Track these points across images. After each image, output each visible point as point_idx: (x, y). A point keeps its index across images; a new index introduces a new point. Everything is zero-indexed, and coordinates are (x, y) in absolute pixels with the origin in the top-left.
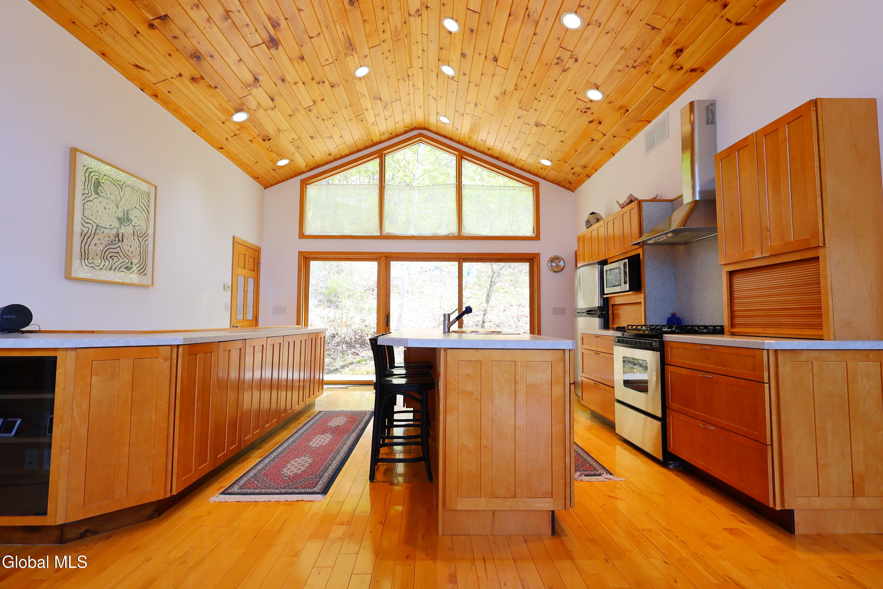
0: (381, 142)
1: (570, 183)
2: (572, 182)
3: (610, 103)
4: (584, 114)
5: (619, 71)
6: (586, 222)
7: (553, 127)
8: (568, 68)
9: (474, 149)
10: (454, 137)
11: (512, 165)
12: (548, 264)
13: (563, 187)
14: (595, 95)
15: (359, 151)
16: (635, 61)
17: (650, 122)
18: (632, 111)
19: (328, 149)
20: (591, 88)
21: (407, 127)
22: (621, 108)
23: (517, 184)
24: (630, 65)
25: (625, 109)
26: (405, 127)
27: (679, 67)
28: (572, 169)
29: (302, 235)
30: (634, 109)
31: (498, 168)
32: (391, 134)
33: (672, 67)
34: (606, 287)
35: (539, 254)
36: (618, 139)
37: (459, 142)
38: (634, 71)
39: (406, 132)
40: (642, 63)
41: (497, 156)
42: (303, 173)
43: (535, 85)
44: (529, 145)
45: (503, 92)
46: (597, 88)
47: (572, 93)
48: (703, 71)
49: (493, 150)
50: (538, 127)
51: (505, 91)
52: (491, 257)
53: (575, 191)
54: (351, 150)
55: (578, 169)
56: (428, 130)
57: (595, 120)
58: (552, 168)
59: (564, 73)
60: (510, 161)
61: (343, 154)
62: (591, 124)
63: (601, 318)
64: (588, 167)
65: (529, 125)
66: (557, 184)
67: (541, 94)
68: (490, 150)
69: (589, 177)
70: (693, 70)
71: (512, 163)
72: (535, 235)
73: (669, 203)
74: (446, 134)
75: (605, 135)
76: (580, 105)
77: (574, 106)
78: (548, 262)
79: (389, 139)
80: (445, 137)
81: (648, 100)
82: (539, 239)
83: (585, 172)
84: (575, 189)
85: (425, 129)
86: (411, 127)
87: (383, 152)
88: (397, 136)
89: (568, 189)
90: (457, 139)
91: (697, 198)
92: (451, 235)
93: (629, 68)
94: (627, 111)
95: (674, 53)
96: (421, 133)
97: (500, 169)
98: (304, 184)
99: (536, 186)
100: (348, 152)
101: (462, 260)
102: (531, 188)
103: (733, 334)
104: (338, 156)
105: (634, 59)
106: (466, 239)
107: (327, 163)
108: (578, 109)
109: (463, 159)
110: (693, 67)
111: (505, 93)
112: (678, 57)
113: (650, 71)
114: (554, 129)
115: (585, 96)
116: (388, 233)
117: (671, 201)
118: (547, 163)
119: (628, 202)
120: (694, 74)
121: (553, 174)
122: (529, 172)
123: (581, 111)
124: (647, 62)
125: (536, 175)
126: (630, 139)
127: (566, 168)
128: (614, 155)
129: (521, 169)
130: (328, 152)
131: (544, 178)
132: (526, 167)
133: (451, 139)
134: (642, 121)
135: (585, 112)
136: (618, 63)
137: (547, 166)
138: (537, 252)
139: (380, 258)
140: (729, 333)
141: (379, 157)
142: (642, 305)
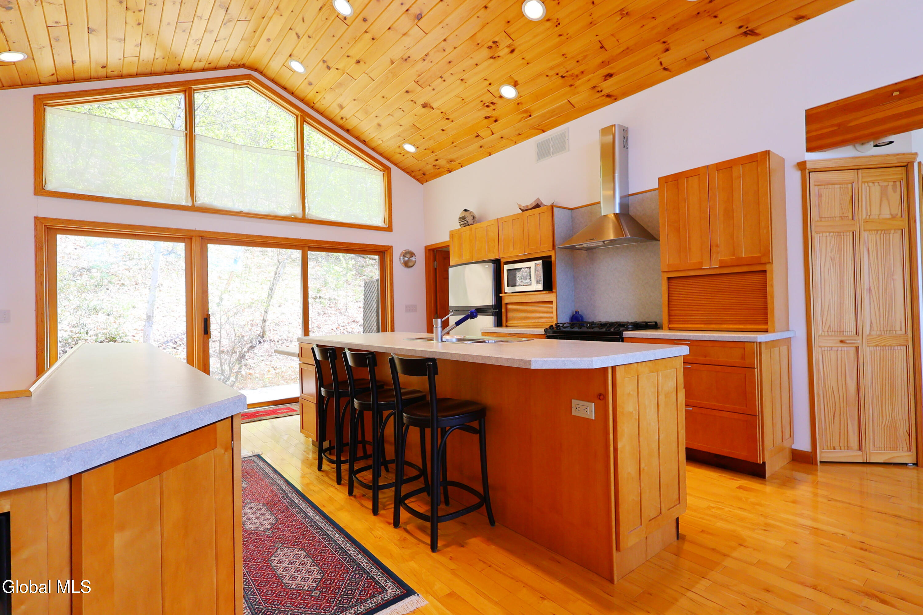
0: (190, 71)
1: (424, 174)
2: (427, 173)
3: (518, 104)
4: (486, 108)
5: (547, 76)
6: (460, 218)
7: (442, 113)
8: (499, 57)
9: (322, 114)
10: (297, 93)
11: (364, 142)
12: (400, 258)
13: (414, 177)
14: (509, 92)
15: (151, 74)
16: (567, 72)
17: (544, 132)
18: (535, 117)
19: (107, 58)
20: (509, 84)
21: (234, 61)
22: (526, 111)
23: (367, 166)
24: (560, 75)
25: (529, 114)
26: (231, 60)
27: (600, 90)
28: (437, 160)
29: (40, 190)
30: (538, 116)
31: (348, 143)
32: (210, 64)
33: (594, 87)
34: (508, 286)
35: (392, 247)
36: (504, 141)
37: (302, 100)
38: (561, 81)
39: (229, 67)
40: (572, 75)
41: (350, 128)
42: (40, 84)
43: (450, 62)
44: (401, 125)
45: (405, 58)
46: (515, 84)
47: (488, 82)
48: (616, 99)
49: (347, 121)
50: (424, 109)
51: (409, 57)
52: (340, 247)
53: (425, 184)
54: (141, 70)
55: (442, 162)
56: (261, 73)
57: (492, 117)
58: (413, 155)
59: (492, 60)
60: (363, 137)
61: (125, 72)
62: (486, 120)
63: (495, 316)
64: (455, 161)
65: (415, 103)
66: (408, 173)
67: (451, 74)
68: (344, 119)
69: (451, 172)
70: (608, 96)
71: (364, 141)
72: (387, 226)
73: (570, 211)
74: (288, 86)
75: (493, 134)
76: (488, 98)
77: (479, 97)
78: (401, 256)
79: (203, 70)
80: (285, 88)
81: (555, 111)
82: (392, 231)
83: (448, 166)
84: (427, 181)
85: (256, 70)
86: (239, 63)
87: (193, 87)
88: (216, 69)
89: (418, 180)
90: (302, 95)
91: (617, 211)
92: (293, 216)
93: (558, 76)
94: (530, 116)
95: (603, 76)
96: (250, 75)
97: (350, 145)
98: (42, 102)
99: (387, 170)
100: (134, 70)
101: (306, 248)
102: (381, 173)
103: (670, 329)
104: (115, 73)
105: (567, 70)
106: (313, 223)
107: (90, 79)
108: (482, 101)
109: (305, 123)
110: (611, 94)
111: (406, 60)
112: (605, 80)
113: (573, 85)
114: (442, 115)
115: (498, 90)
116: (203, 203)
117: (572, 209)
118: (410, 148)
119: (534, 205)
120: (608, 99)
121: (409, 162)
122: (381, 154)
123: (484, 104)
124: (577, 76)
125: (388, 159)
126: (515, 143)
127: (431, 158)
128: (490, 155)
129: (373, 149)
130: (103, 61)
131: (396, 164)
132: (381, 149)
133: (292, 94)
134: (538, 129)
135: (488, 106)
136: (551, 69)
137: (408, 152)
138: (390, 245)
139: (191, 239)
140: (667, 328)
141: (185, 91)
142: (554, 303)
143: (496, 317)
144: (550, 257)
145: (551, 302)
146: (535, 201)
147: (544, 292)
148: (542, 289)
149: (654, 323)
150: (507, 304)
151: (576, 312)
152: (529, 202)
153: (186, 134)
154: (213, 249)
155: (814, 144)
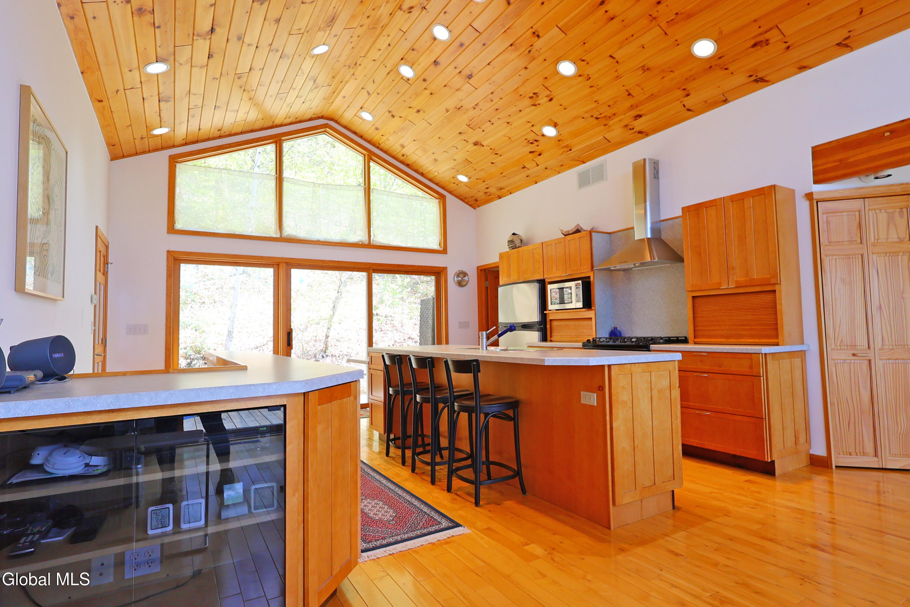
0: (281, 125)
1: (476, 200)
2: (479, 199)
3: (559, 141)
4: (530, 144)
5: (583, 118)
6: (509, 241)
7: (491, 149)
8: (539, 104)
9: (385, 152)
10: (366, 136)
11: (422, 174)
12: (454, 278)
13: (467, 203)
14: (550, 131)
15: (252, 131)
16: (601, 114)
17: (584, 163)
18: (575, 151)
19: (223, 123)
20: (549, 125)
21: (315, 115)
22: (566, 146)
23: (425, 195)
24: (595, 116)
25: (570, 148)
26: (313, 114)
27: (632, 128)
28: (487, 188)
29: (171, 229)
30: (578, 150)
31: (408, 176)
32: (296, 119)
33: (626, 126)
34: (551, 304)
35: (446, 268)
36: (548, 171)
37: (369, 142)
38: (596, 121)
39: (311, 119)
40: (605, 117)
41: (409, 163)
42: (174, 146)
43: (497, 110)
44: (455, 160)
45: (458, 107)
46: (555, 125)
47: (530, 124)
48: (647, 135)
49: (408, 157)
50: (475, 146)
51: (462, 107)
52: (400, 269)
53: (478, 209)
54: (246, 128)
55: (492, 190)
56: (336, 122)
57: (536, 152)
58: (466, 184)
59: (533, 107)
60: (421, 170)
61: (233, 132)
62: (531, 154)
63: (540, 331)
64: (504, 189)
65: (467, 142)
66: (461, 199)
67: (499, 118)
68: (405, 156)
69: (500, 198)
70: (640, 132)
71: (422, 173)
72: (442, 249)
73: (608, 235)
74: (358, 131)
75: (538, 165)
76: (531, 137)
77: (524, 136)
78: (454, 276)
79: (291, 124)
80: (355, 133)
81: (593, 146)
82: (446, 253)
83: (499, 193)
84: (479, 206)
85: (332, 119)
86: (319, 116)
87: (282, 138)
88: (300, 122)
89: (470, 205)
90: (369, 138)
91: (649, 236)
92: (361, 243)
93: (592, 118)
94: (571, 150)
95: (634, 117)
96: (327, 124)
97: (410, 177)
98: (173, 161)
99: (442, 198)
100: (240, 130)
101: (371, 271)
102: (437, 200)
103: (695, 343)
104: (226, 133)
105: (601, 113)
106: (377, 248)
107: (208, 139)
108: (526, 139)
109: (371, 161)
110: (642, 131)
111: (459, 109)
112: (635, 120)
113: (607, 125)
114: (491, 151)
115: (540, 130)
116: (289, 235)
117: (610, 233)
118: (463, 178)
119: (574, 230)
120: (640, 135)
121: (463, 190)
122: (437, 184)
123: (529, 141)
124: (610, 117)
125: (443, 188)
126: (559, 173)
127: (482, 186)
128: (536, 183)
129: (430, 180)
130: (220, 126)
131: (450, 192)
132: (437, 180)
133: (361, 137)
134: (578, 161)
135: (532, 143)
136: (586, 112)
137: (462, 182)
138: (444, 266)
139: (278, 265)
140: (693, 342)
141: (276, 142)
142: (593, 320)
143: (541, 333)
144: (589, 277)
145: (591, 319)
146: (575, 227)
147: (584, 310)
148: (582, 307)
149: (684, 338)
150: (551, 320)
151: (614, 328)
152: (571, 227)
153: (276, 177)
154: (296, 273)
155: (820, 177)
